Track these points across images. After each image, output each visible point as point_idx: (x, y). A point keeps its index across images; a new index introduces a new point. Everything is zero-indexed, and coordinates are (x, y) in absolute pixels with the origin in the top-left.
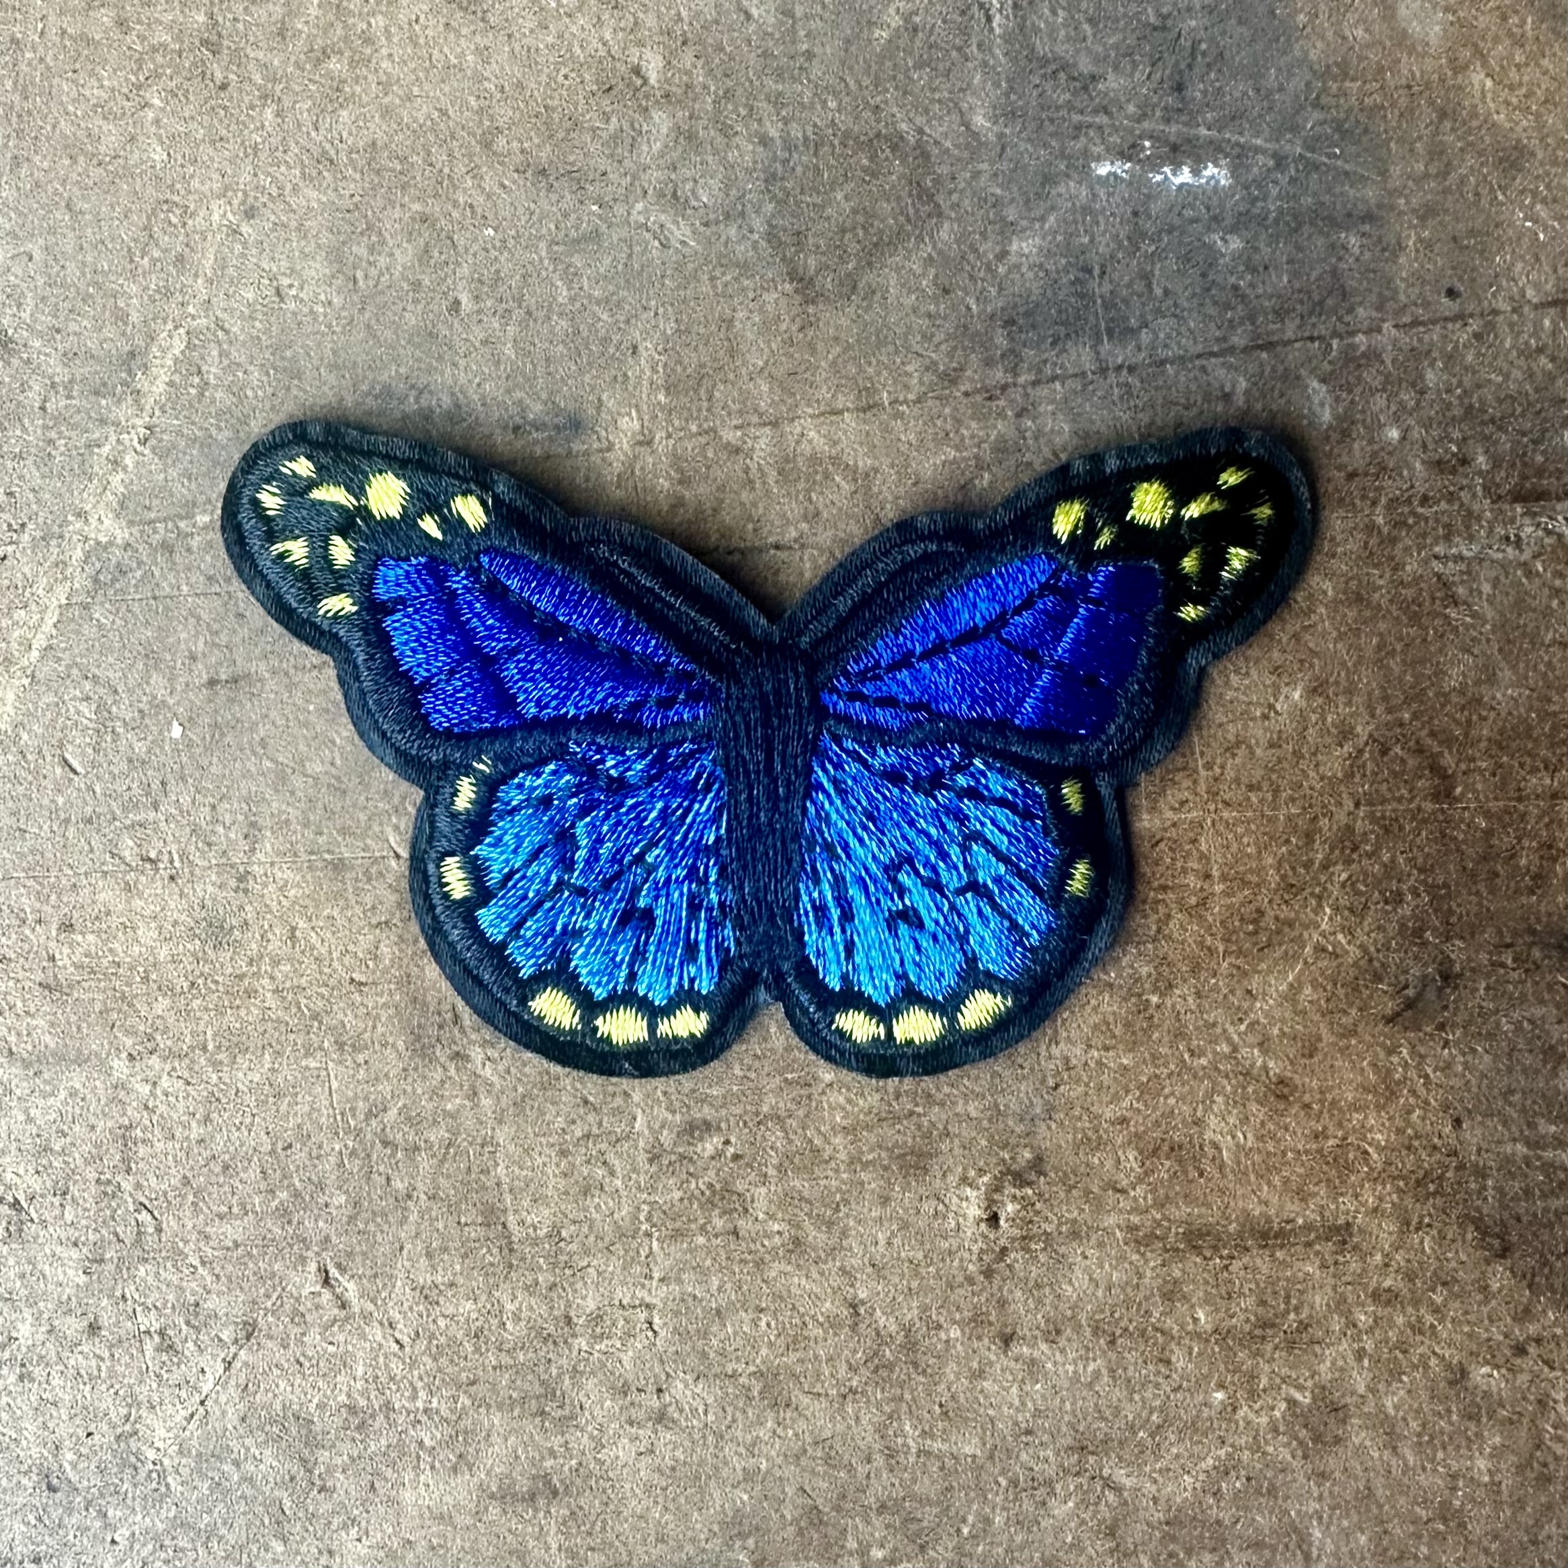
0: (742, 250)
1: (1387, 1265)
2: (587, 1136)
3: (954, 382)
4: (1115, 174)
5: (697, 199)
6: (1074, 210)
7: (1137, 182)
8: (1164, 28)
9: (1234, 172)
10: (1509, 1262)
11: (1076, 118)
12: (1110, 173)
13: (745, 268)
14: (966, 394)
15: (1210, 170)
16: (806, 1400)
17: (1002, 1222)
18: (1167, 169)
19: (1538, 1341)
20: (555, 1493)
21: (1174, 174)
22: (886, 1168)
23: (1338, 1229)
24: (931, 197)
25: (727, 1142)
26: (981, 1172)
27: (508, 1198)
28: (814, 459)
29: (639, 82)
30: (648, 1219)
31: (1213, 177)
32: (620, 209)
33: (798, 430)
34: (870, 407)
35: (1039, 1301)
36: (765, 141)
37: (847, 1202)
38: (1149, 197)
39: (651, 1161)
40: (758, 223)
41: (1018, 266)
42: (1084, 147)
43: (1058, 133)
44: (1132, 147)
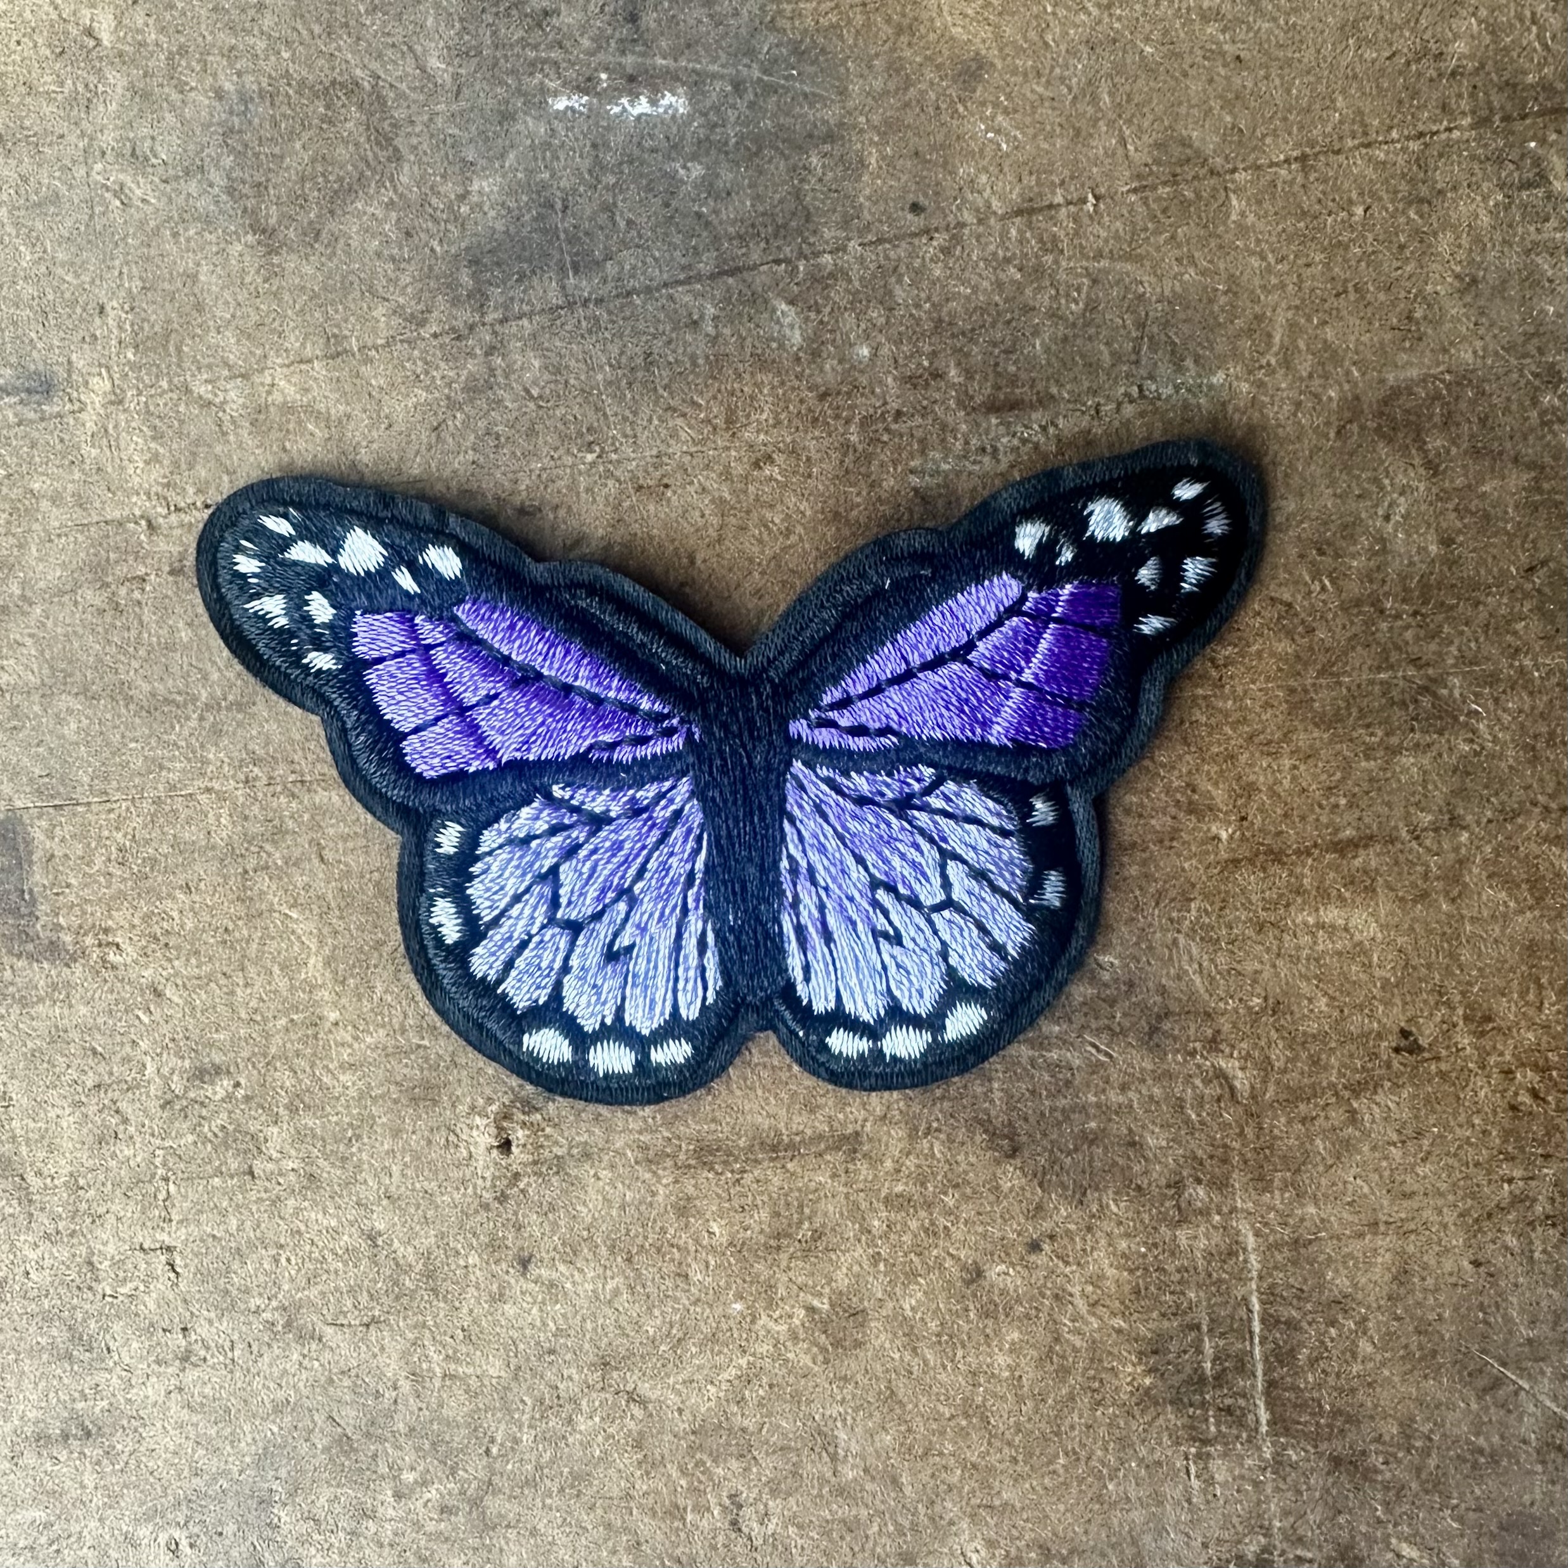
0: (203, 204)
1: (898, 1171)
2: (98, 1086)
3: (422, 323)
4: (572, 109)
5: (156, 156)
6: (532, 148)
7: (593, 114)
9: (692, 100)
10: (1018, 1162)
11: (532, 54)
12: (567, 107)
13: (208, 221)
14: (435, 336)
15: (668, 99)
16: (330, 1330)
17: (514, 1149)
18: (624, 101)
19: (1052, 1237)
20: (88, 1434)
21: (632, 105)
22: (396, 1102)
23: (844, 1138)
24: (389, 140)
25: (237, 1085)
26: (490, 1101)
27: (24, 1150)
28: (287, 408)
29: (92, 43)
30: (164, 1164)
31: (671, 106)
32: (80, 172)
33: (268, 380)
34: (338, 354)
35: (555, 1225)
36: (220, 95)
37: (359, 1137)
38: (608, 128)
39: (163, 1107)
41: (480, 205)
42: (541, 84)
43: (513, 70)
44: (589, 80)
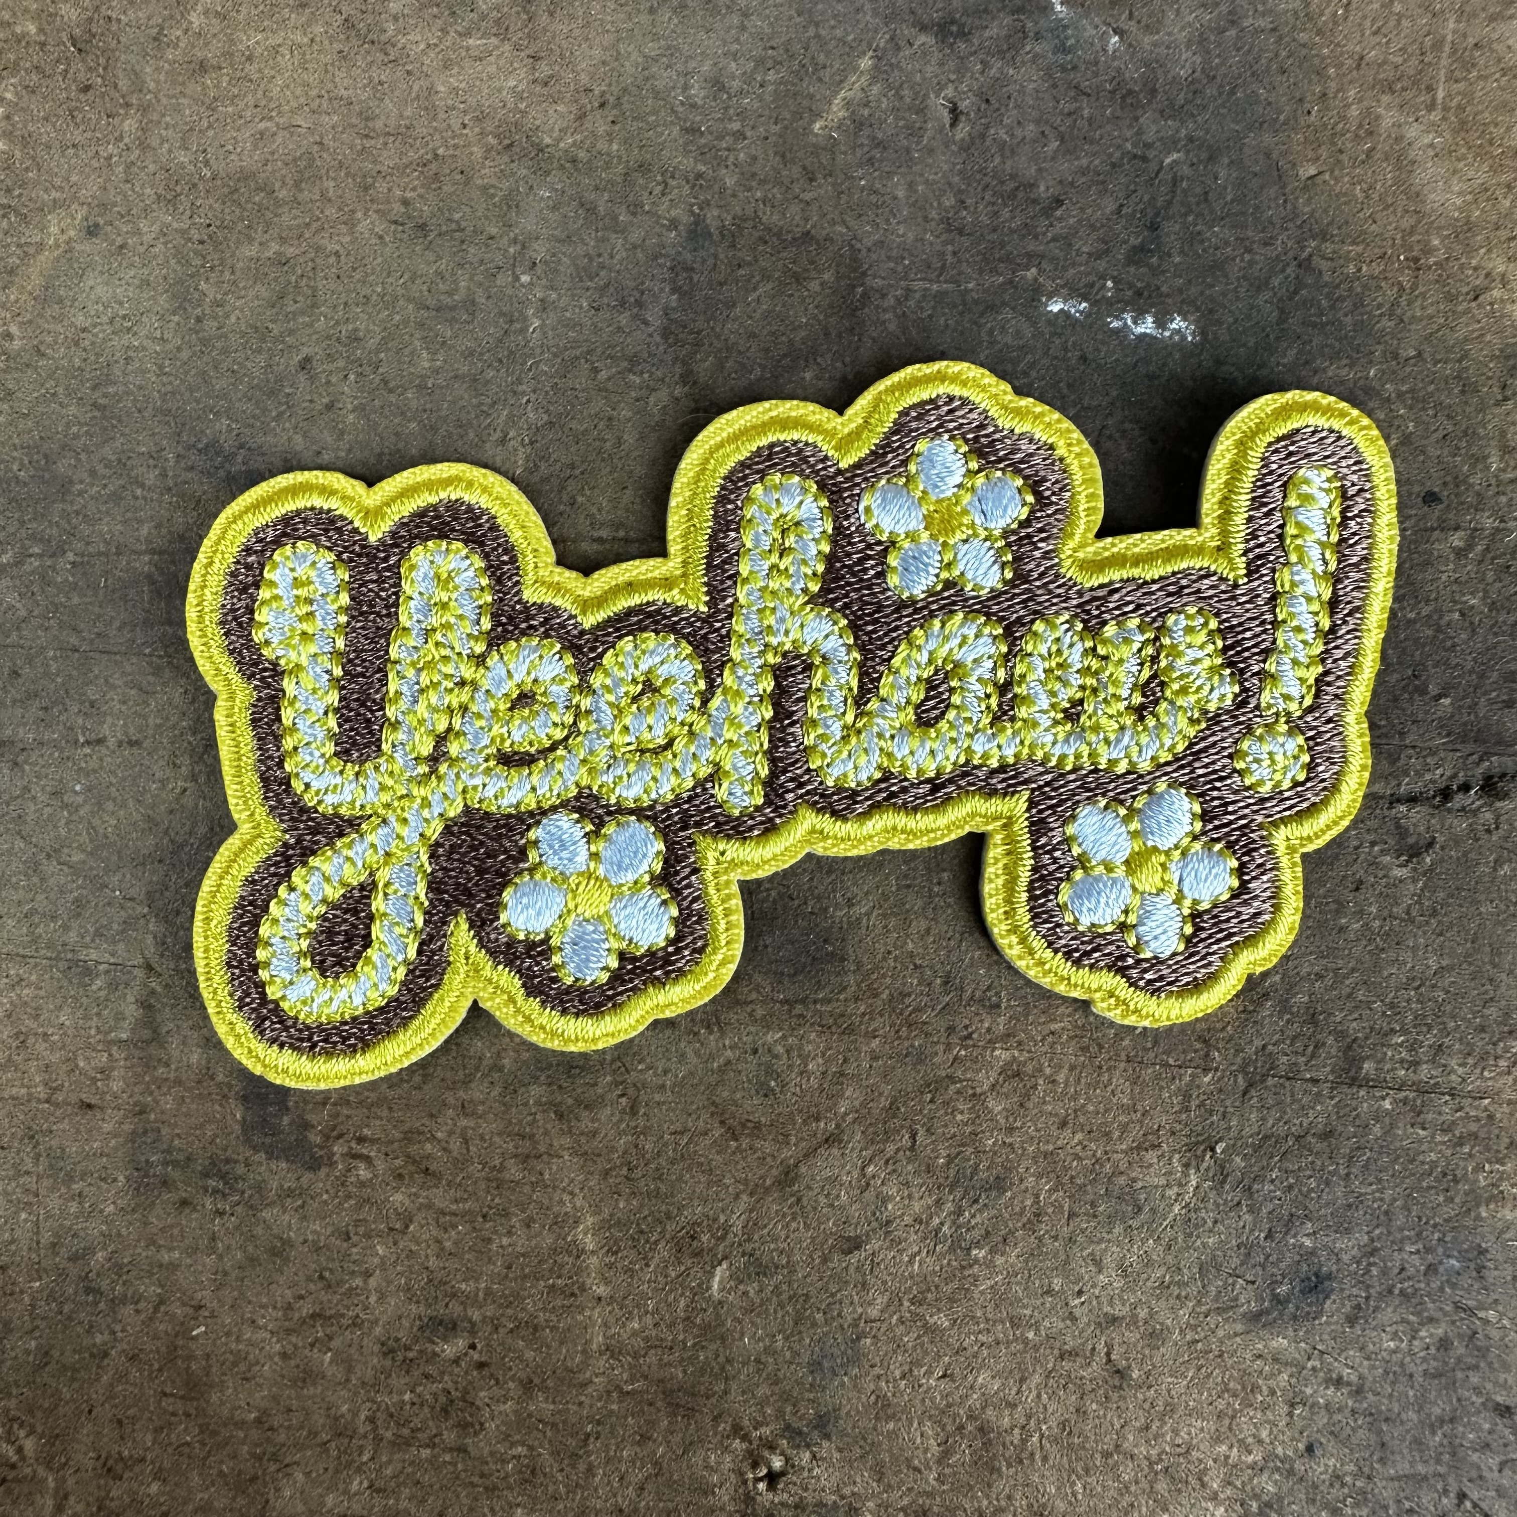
4: (1067, 314)
7: (1091, 325)
8: (1144, 159)
9: (1203, 332)
12: (1062, 310)
13: (633, 362)
15: (1177, 323)
18: (1127, 316)
21: (1135, 323)
25: (473, 1347)
31: (1178, 331)
32: (502, 280)
40: (654, 316)
42: (1036, 280)
43: (1007, 259)
44: (1092, 285)
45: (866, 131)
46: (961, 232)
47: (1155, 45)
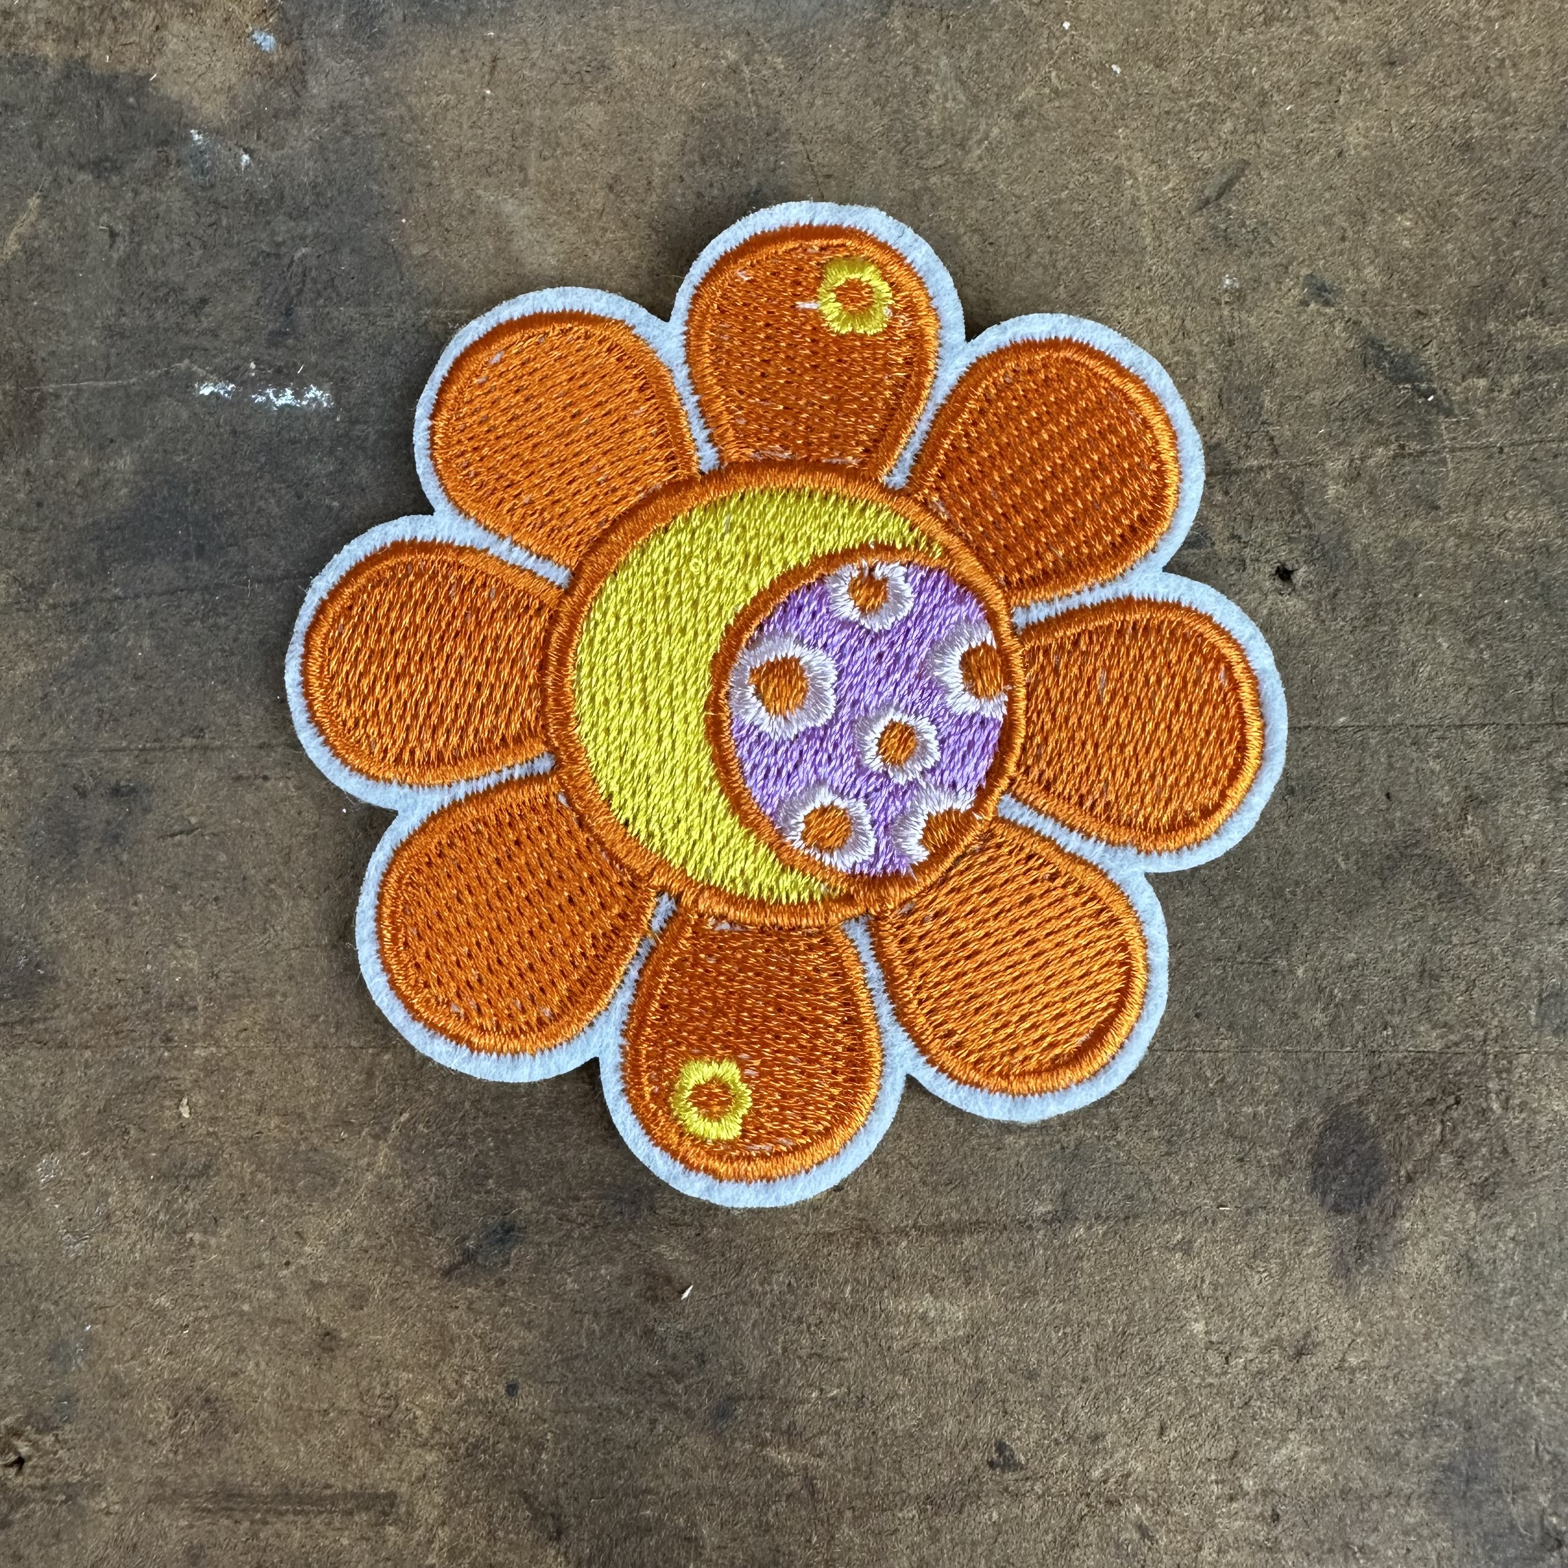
3: (41, 594)
4: (217, 395)
7: (238, 400)
8: (278, 256)
9: (337, 397)
10: (562, 1546)
12: (212, 393)
15: (314, 392)
17: (25, 1469)
18: (270, 392)
21: (277, 397)
24: (34, 412)
31: (315, 399)
38: (249, 417)
41: (113, 483)
42: (189, 368)
43: (164, 354)
44: (237, 368)
45: (37, 260)
46: (122, 335)
47: (283, 158)
